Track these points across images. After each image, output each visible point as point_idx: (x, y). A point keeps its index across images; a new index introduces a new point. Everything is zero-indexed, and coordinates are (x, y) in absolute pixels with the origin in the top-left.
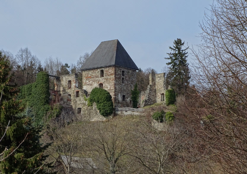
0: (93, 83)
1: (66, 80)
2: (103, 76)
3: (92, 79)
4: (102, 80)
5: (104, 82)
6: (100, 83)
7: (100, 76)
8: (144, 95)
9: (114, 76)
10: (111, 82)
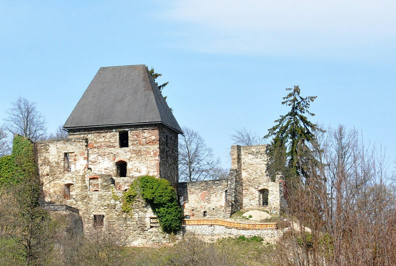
0: (100, 158)
1: (58, 152)
2: (127, 145)
3: (96, 150)
4: (123, 154)
5: (131, 157)
6: (117, 160)
7: (117, 144)
8: (206, 189)
9: (158, 146)
10: (151, 159)
